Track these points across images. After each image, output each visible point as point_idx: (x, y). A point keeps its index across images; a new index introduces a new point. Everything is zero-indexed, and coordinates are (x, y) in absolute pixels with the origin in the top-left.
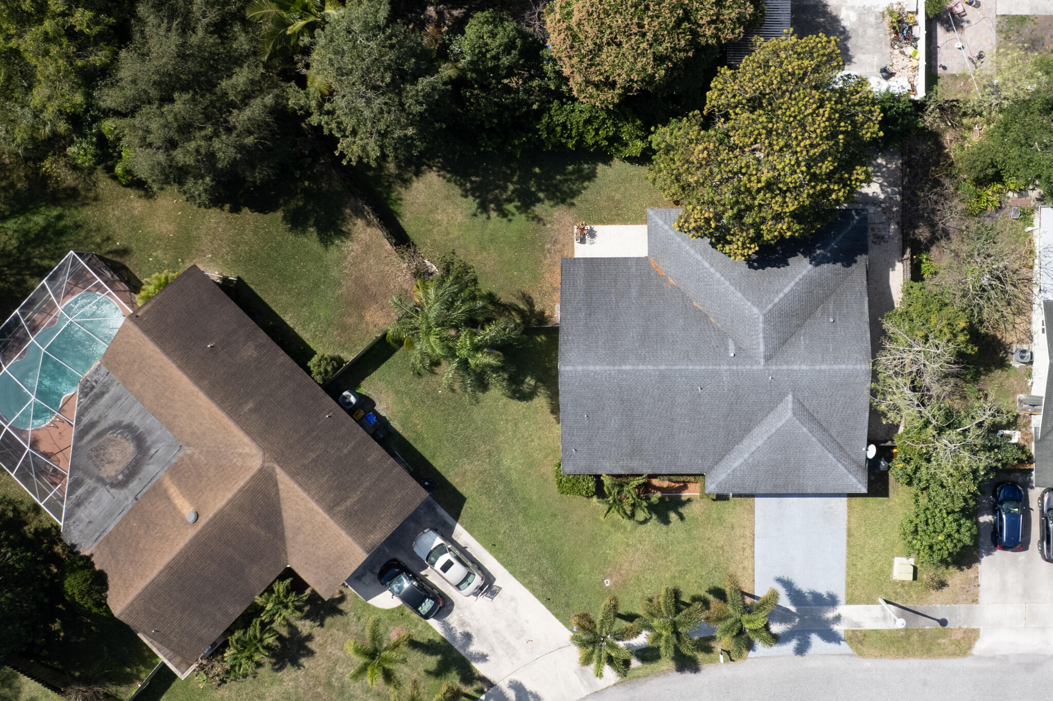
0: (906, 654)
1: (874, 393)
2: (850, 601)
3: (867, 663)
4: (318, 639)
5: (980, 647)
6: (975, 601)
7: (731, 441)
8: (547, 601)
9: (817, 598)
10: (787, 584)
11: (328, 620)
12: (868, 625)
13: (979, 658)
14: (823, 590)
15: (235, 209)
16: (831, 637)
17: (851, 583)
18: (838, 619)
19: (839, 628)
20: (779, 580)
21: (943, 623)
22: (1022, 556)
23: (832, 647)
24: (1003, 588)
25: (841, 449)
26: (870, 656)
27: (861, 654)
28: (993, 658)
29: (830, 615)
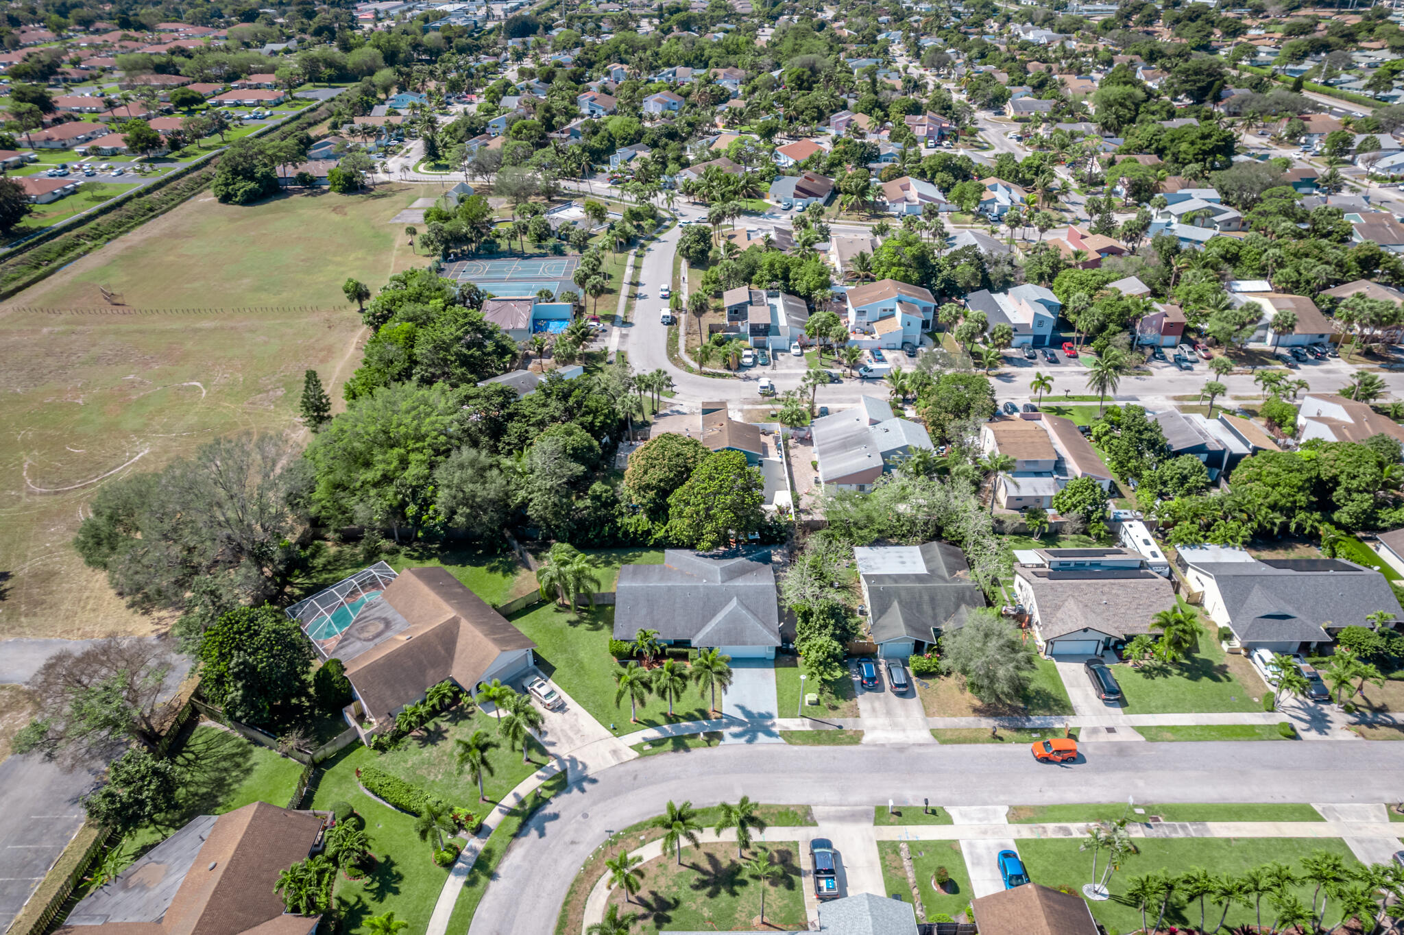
0: (820, 743)
1: (779, 600)
2: (780, 717)
3: (796, 748)
4: (451, 732)
5: (865, 739)
6: (858, 716)
7: (705, 620)
8: (596, 716)
9: (762, 716)
10: (742, 708)
11: (461, 723)
12: (793, 728)
13: (867, 745)
14: (763, 711)
15: (464, 565)
16: (770, 734)
17: (780, 707)
18: (774, 725)
19: (776, 730)
20: (737, 706)
21: (840, 727)
22: (882, 695)
23: (773, 740)
24: (874, 710)
25: (765, 624)
26: (795, 744)
27: (791, 743)
28: (876, 745)
29: (769, 723)
